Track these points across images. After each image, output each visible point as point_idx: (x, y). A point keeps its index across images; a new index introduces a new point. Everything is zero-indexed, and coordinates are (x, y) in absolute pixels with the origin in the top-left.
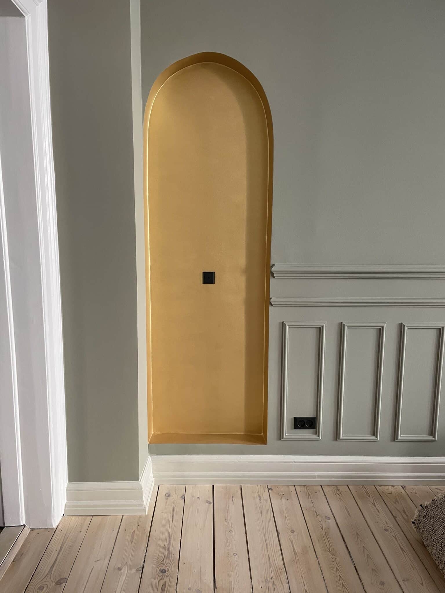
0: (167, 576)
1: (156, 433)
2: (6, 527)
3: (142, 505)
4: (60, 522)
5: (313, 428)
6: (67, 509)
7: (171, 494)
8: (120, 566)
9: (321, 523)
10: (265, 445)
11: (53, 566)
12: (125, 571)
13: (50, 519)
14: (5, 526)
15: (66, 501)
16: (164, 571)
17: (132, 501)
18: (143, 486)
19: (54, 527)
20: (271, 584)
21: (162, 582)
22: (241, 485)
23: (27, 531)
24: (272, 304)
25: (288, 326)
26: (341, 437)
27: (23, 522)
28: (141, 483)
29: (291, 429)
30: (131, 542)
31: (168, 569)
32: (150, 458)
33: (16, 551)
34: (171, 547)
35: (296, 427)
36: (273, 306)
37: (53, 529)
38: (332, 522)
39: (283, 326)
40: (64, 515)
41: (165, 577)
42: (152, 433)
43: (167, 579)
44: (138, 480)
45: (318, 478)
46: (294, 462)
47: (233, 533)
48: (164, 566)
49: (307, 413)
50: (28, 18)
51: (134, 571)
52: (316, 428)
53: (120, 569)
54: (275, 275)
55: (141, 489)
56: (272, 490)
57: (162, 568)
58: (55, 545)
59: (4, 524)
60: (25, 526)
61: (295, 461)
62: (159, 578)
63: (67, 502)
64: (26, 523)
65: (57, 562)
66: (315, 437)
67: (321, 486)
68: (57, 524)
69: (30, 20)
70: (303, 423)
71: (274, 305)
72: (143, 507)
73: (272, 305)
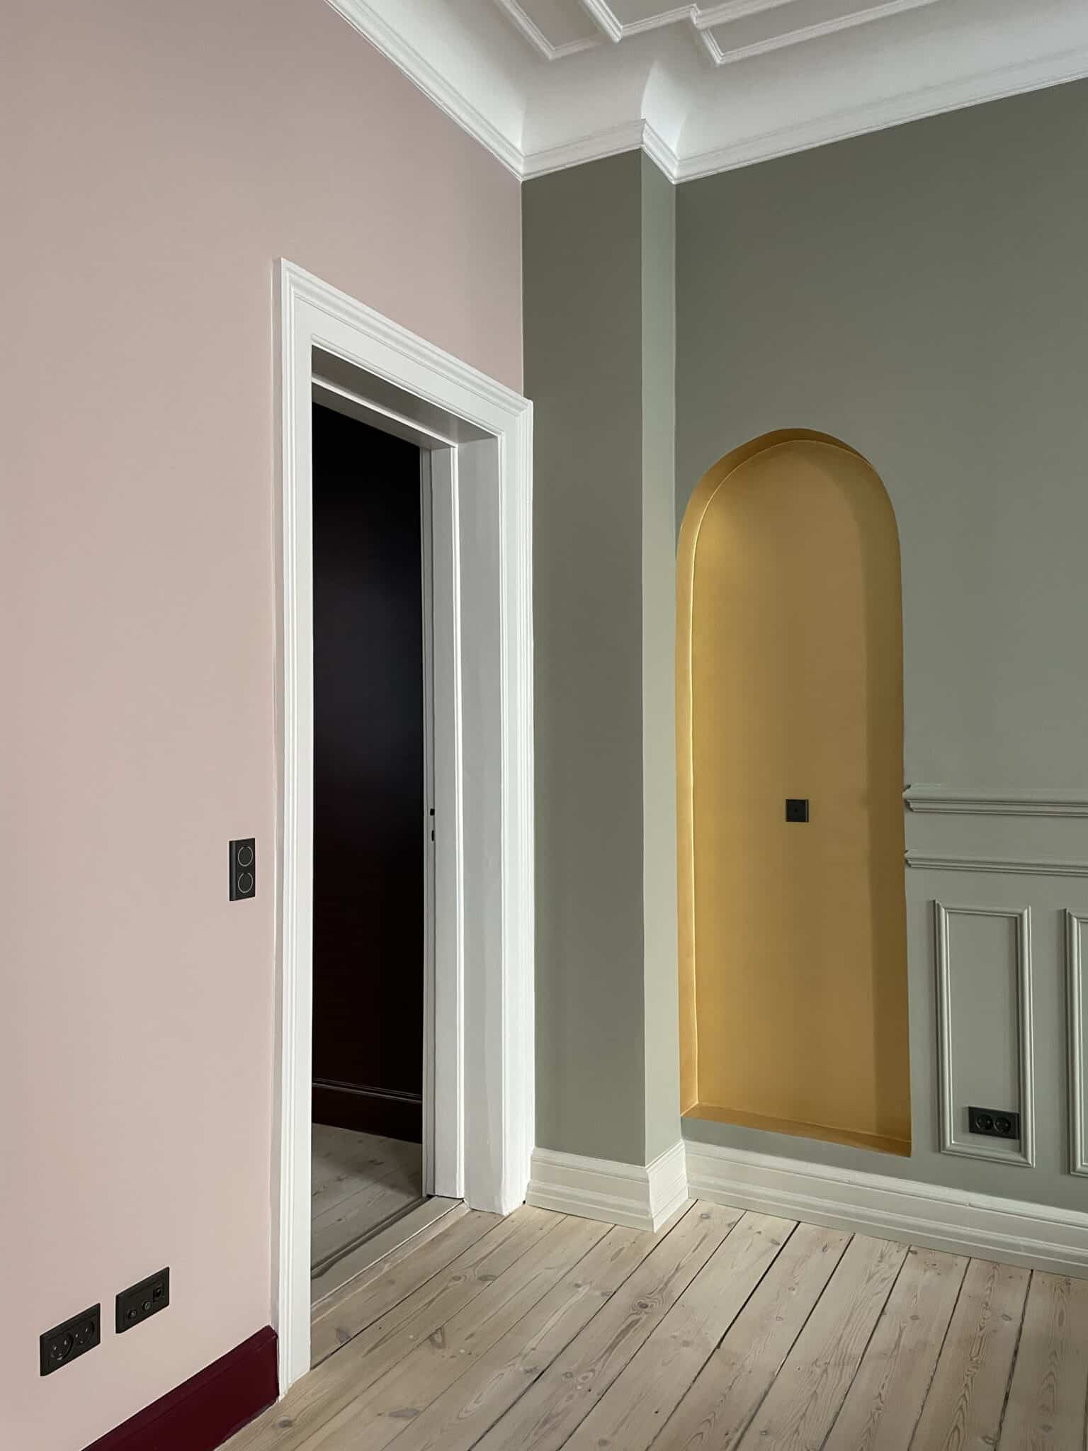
0: (646, 1313)
1: (704, 1104)
2: (436, 1197)
3: (647, 1212)
4: (516, 1210)
5: (1013, 1137)
6: (530, 1192)
7: (713, 1216)
8: (580, 1282)
9: (985, 1321)
10: (906, 1158)
11: (484, 1258)
12: (583, 1291)
13: (500, 1198)
14: (436, 1194)
15: (529, 1179)
16: (644, 1306)
17: (633, 1201)
18: (650, 1180)
19: (505, 1213)
20: (818, 1371)
21: (636, 1317)
22: (855, 1234)
23: (465, 1209)
24: (910, 862)
25: (945, 909)
26: (1079, 1166)
27: (461, 1193)
28: (648, 1171)
29: (964, 1132)
30: (612, 1260)
31: (652, 1306)
32: (681, 1144)
33: (441, 1228)
34: (672, 1282)
35: (973, 1129)
36: (912, 866)
37: (502, 1216)
38: (1011, 1326)
39: (934, 909)
40: (524, 1202)
41: (643, 1313)
42: (697, 1102)
43: (644, 1317)
44: (644, 1166)
45: (1025, 1252)
46: (970, 1205)
47: (794, 1292)
48: (648, 1300)
49: (1000, 1102)
50: (502, 440)
51: (598, 1293)
52: (1019, 1138)
53: (578, 1286)
54: (912, 806)
55: (648, 1182)
56: (915, 1253)
57: (643, 1301)
58: (497, 1235)
59: (434, 1192)
60: (463, 1201)
61: (972, 1203)
62: (632, 1312)
63: (531, 1182)
64: (465, 1194)
65: (491, 1256)
66: (1017, 1157)
67: (1032, 1271)
68: (511, 1211)
69: (504, 442)
70: (989, 1122)
71: (914, 864)
72: (649, 1216)
73: (910, 865)
